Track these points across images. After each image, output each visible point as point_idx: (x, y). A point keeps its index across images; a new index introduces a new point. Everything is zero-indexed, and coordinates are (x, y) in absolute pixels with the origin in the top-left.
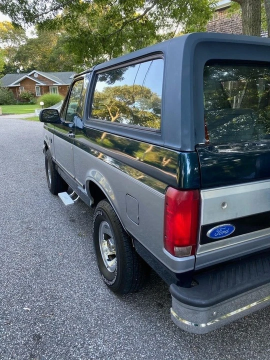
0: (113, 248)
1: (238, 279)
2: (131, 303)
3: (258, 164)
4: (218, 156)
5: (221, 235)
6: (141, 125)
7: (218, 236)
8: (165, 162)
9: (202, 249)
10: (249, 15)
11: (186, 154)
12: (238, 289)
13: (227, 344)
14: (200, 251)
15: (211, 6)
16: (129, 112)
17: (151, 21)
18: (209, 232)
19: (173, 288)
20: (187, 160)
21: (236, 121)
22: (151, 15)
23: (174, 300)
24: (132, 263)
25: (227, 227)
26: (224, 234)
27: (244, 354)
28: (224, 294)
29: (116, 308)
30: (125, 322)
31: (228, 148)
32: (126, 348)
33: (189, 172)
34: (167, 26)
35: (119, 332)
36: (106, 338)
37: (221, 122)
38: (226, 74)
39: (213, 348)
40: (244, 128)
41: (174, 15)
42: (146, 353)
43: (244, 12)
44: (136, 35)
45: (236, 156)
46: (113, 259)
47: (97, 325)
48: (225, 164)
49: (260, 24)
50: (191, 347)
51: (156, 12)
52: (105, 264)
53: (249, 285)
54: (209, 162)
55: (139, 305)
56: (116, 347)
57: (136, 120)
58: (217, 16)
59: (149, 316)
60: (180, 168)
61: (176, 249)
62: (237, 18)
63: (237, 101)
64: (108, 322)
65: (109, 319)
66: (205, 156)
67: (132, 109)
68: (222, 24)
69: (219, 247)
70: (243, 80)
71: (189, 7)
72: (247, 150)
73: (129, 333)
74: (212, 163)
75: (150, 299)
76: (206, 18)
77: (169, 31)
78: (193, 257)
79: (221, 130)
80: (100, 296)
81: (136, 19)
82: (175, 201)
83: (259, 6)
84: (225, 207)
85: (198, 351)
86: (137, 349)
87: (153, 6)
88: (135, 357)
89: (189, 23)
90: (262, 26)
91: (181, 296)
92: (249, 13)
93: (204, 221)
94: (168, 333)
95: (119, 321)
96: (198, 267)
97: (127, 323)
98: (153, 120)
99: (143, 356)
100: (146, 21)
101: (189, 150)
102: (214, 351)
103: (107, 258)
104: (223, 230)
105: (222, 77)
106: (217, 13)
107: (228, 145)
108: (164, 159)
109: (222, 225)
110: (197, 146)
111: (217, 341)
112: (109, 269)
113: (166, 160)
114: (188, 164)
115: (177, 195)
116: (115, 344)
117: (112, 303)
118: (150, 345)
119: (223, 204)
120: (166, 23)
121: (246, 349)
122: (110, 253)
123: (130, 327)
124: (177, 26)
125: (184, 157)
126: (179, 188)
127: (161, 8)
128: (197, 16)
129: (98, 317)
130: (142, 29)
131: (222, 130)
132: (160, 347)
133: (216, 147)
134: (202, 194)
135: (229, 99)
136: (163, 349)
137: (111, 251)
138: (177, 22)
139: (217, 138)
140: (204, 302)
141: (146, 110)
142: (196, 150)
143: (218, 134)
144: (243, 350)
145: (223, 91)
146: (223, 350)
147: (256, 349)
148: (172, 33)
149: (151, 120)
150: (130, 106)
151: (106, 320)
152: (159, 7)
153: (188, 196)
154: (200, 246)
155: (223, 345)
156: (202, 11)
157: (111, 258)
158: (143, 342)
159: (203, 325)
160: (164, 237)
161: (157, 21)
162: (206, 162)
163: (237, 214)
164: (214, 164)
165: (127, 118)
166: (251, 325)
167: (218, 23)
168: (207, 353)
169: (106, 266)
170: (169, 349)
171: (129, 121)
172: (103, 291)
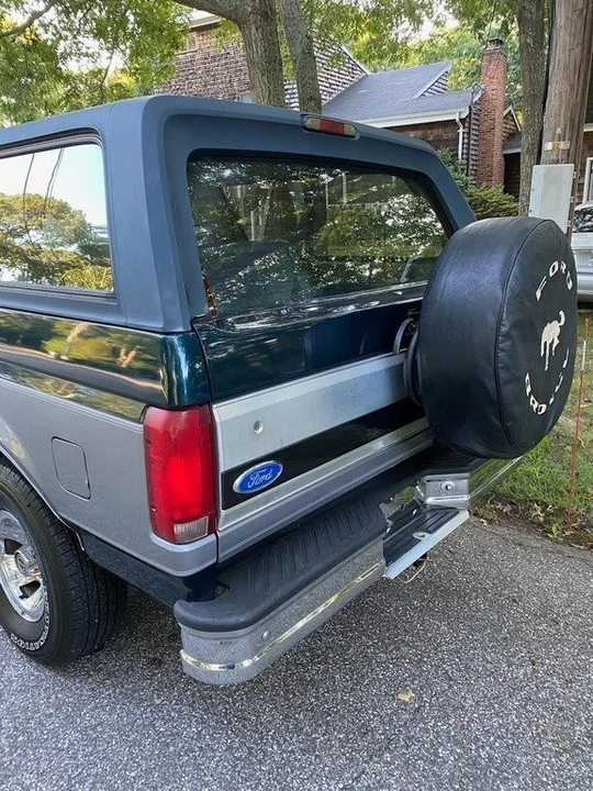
0: (31, 566)
1: (299, 561)
2: (90, 676)
3: (308, 344)
4: (236, 336)
5: (260, 485)
6: (51, 282)
7: (254, 487)
8: (126, 359)
9: (227, 519)
10: (258, 48)
11: (175, 339)
12: (301, 579)
13: (294, 695)
14: (224, 523)
15: (178, 20)
16: (17, 252)
17: (47, 41)
18: (238, 481)
19: (180, 609)
20: (179, 349)
21: (261, 264)
22: (45, 27)
23: (185, 631)
24: (83, 586)
25: (268, 468)
26: (265, 482)
27: (326, 702)
28: (278, 594)
29: (57, 698)
30: (82, 718)
31: (252, 319)
32: (94, 771)
33: (185, 373)
34: (87, 55)
35: (71, 744)
36: (43, 766)
37: (232, 268)
38: (228, 173)
39: (271, 710)
40: (278, 278)
41: (99, 33)
42: (139, 765)
43: (248, 44)
44: (12, 69)
45: (269, 333)
46: (33, 591)
47: (14, 747)
48: (250, 351)
49: (281, 70)
50: (230, 722)
51: (56, 22)
52: (16, 608)
53: (319, 566)
54: (221, 351)
55: (110, 675)
56: (70, 776)
57: (38, 269)
58: (194, 42)
59: (134, 692)
60: (167, 367)
61: (179, 529)
62: (236, 51)
63: (257, 223)
64: (42, 733)
65: (43, 725)
66: (210, 339)
67: (25, 248)
68: (206, 59)
69: (257, 508)
70: (263, 185)
71: (132, 18)
72: (288, 319)
73: (95, 739)
74: (226, 351)
75: (132, 655)
76: (172, 47)
77: (91, 67)
78: (212, 537)
79: (234, 285)
80: (11, 682)
81: (8, 34)
82: (166, 432)
83: (274, 33)
84: (260, 430)
85: (244, 726)
86: (117, 766)
87: (47, 9)
88: (116, 782)
89: (136, 53)
90: (285, 69)
91: (199, 619)
92: (257, 46)
93: (225, 464)
94: (180, 712)
95: (69, 720)
96: (225, 554)
97: (88, 720)
98: (81, 268)
99: (133, 774)
100: (33, 40)
101: (181, 329)
102: (273, 716)
103: (18, 593)
104: (261, 474)
105: (221, 179)
106: (194, 34)
107: (252, 314)
108: (123, 352)
109: (259, 466)
110: (194, 320)
111: (277, 695)
112: (27, 617)
113: (127, 354)
114: (182, 356)
115: (168, 422)
116: (66, 771)
117: (45, 690)
118: (145, 747)
119: (256, 426)
120: (84, 50)
121: (328, 692)
122: (25, 580)
123: (96, 726)
124: (111, 58)
125: (172, 344)
126: (170, 407)
127: (67, 13)
128: (152, 38)
129: (16, 729)
130: (26, 58)
131: (236, 284)
132: (168, 744)
133: (230, 320)
134: (215, 411)
135: (240, 221)
136: (173, 745)
137: (26, 575)
138: (108, 49)
139: (228, 301)
140: (242, 619)
141: (60, 248)
142: (193, 329)
143: (230, 293)
144: (324, 696)
145: (228, 205)
146: (289, 707)
147: (345, 687)
148: (100, 71)
149: (74, 267)
150: (17, 241)
151: (36, 729)
152: (63, 11)
153: (189, 420)
154: (223, 513)
155: (288, 699)
156: (161, 30)
157: (28, 592)
158: (130, 747)
159: (247, 663)
160: (151, 512)
161: (62, 42)
162: (215, 350)
163: (282, 441)
164: (230, 354)
165: (13, 265)
166: (332, 648)
167: (198, 57)
168: (261, 724)
169: (20, 612)
170: (186, 742)
171: (18, 273)
172: (18, 670)
